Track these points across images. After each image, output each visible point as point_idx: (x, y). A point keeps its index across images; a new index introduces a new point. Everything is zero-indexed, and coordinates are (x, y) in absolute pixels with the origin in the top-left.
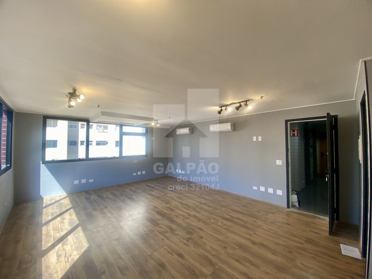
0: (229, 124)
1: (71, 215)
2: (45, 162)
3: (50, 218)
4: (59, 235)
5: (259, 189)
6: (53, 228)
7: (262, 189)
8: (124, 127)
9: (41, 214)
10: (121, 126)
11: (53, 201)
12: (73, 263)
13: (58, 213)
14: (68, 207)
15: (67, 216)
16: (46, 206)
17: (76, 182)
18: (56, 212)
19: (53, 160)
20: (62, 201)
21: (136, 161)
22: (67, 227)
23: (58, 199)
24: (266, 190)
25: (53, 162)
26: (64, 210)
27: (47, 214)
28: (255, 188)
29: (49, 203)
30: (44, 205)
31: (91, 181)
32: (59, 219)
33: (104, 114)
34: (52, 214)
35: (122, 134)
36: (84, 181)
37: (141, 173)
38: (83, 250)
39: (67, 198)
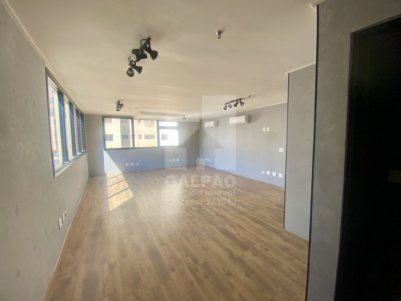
0: (244, 117)
1: (124, 183)
2: (106, 150)
3: (112, 184)
4: (117, 191)
5: (266, 173)
6: (114, 188)
7: (268, 173)
8: (160, 122)
9: (107, 182)
10: (158, 121)
11: (113, 176)
12: (124, 202)
13: (116, 182)
14: (122, 180)
15: (122, 183)
16: (109, 179)
17: (127, 165)
18: (115, 181)
19: (111, 148)
20: (119, 176)
21: (171, 151)
22: (122, 188)
23: (116, 175)
24: (271, 173)
25: (111, 149)
26: (120, 181)
27: (110, 182)
28: (263, 172)
29: (110, 177)
30: (108, 178)
31: (138, 164)
32: (117, 185)
33: (142, 113)
34: (113, 182)
35: (159, 128)
36: (132, 164)
37: (176, 160)
38: (130, 197)
39: (122, 175)
